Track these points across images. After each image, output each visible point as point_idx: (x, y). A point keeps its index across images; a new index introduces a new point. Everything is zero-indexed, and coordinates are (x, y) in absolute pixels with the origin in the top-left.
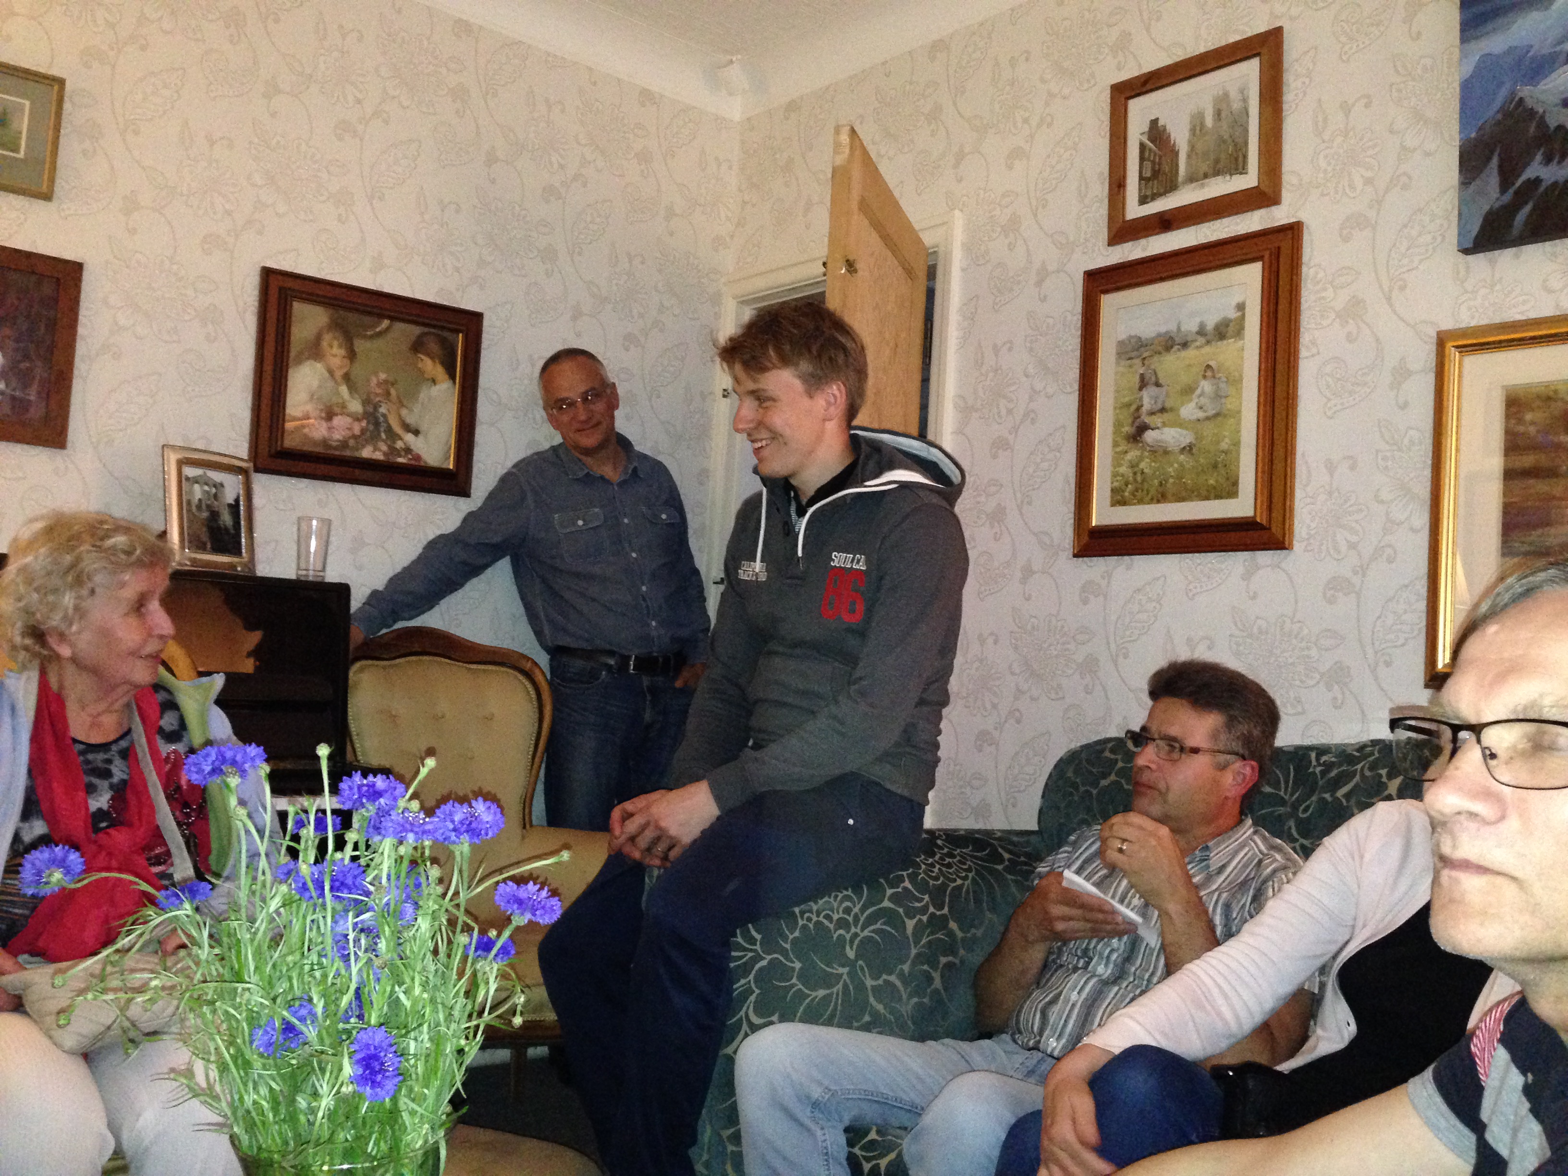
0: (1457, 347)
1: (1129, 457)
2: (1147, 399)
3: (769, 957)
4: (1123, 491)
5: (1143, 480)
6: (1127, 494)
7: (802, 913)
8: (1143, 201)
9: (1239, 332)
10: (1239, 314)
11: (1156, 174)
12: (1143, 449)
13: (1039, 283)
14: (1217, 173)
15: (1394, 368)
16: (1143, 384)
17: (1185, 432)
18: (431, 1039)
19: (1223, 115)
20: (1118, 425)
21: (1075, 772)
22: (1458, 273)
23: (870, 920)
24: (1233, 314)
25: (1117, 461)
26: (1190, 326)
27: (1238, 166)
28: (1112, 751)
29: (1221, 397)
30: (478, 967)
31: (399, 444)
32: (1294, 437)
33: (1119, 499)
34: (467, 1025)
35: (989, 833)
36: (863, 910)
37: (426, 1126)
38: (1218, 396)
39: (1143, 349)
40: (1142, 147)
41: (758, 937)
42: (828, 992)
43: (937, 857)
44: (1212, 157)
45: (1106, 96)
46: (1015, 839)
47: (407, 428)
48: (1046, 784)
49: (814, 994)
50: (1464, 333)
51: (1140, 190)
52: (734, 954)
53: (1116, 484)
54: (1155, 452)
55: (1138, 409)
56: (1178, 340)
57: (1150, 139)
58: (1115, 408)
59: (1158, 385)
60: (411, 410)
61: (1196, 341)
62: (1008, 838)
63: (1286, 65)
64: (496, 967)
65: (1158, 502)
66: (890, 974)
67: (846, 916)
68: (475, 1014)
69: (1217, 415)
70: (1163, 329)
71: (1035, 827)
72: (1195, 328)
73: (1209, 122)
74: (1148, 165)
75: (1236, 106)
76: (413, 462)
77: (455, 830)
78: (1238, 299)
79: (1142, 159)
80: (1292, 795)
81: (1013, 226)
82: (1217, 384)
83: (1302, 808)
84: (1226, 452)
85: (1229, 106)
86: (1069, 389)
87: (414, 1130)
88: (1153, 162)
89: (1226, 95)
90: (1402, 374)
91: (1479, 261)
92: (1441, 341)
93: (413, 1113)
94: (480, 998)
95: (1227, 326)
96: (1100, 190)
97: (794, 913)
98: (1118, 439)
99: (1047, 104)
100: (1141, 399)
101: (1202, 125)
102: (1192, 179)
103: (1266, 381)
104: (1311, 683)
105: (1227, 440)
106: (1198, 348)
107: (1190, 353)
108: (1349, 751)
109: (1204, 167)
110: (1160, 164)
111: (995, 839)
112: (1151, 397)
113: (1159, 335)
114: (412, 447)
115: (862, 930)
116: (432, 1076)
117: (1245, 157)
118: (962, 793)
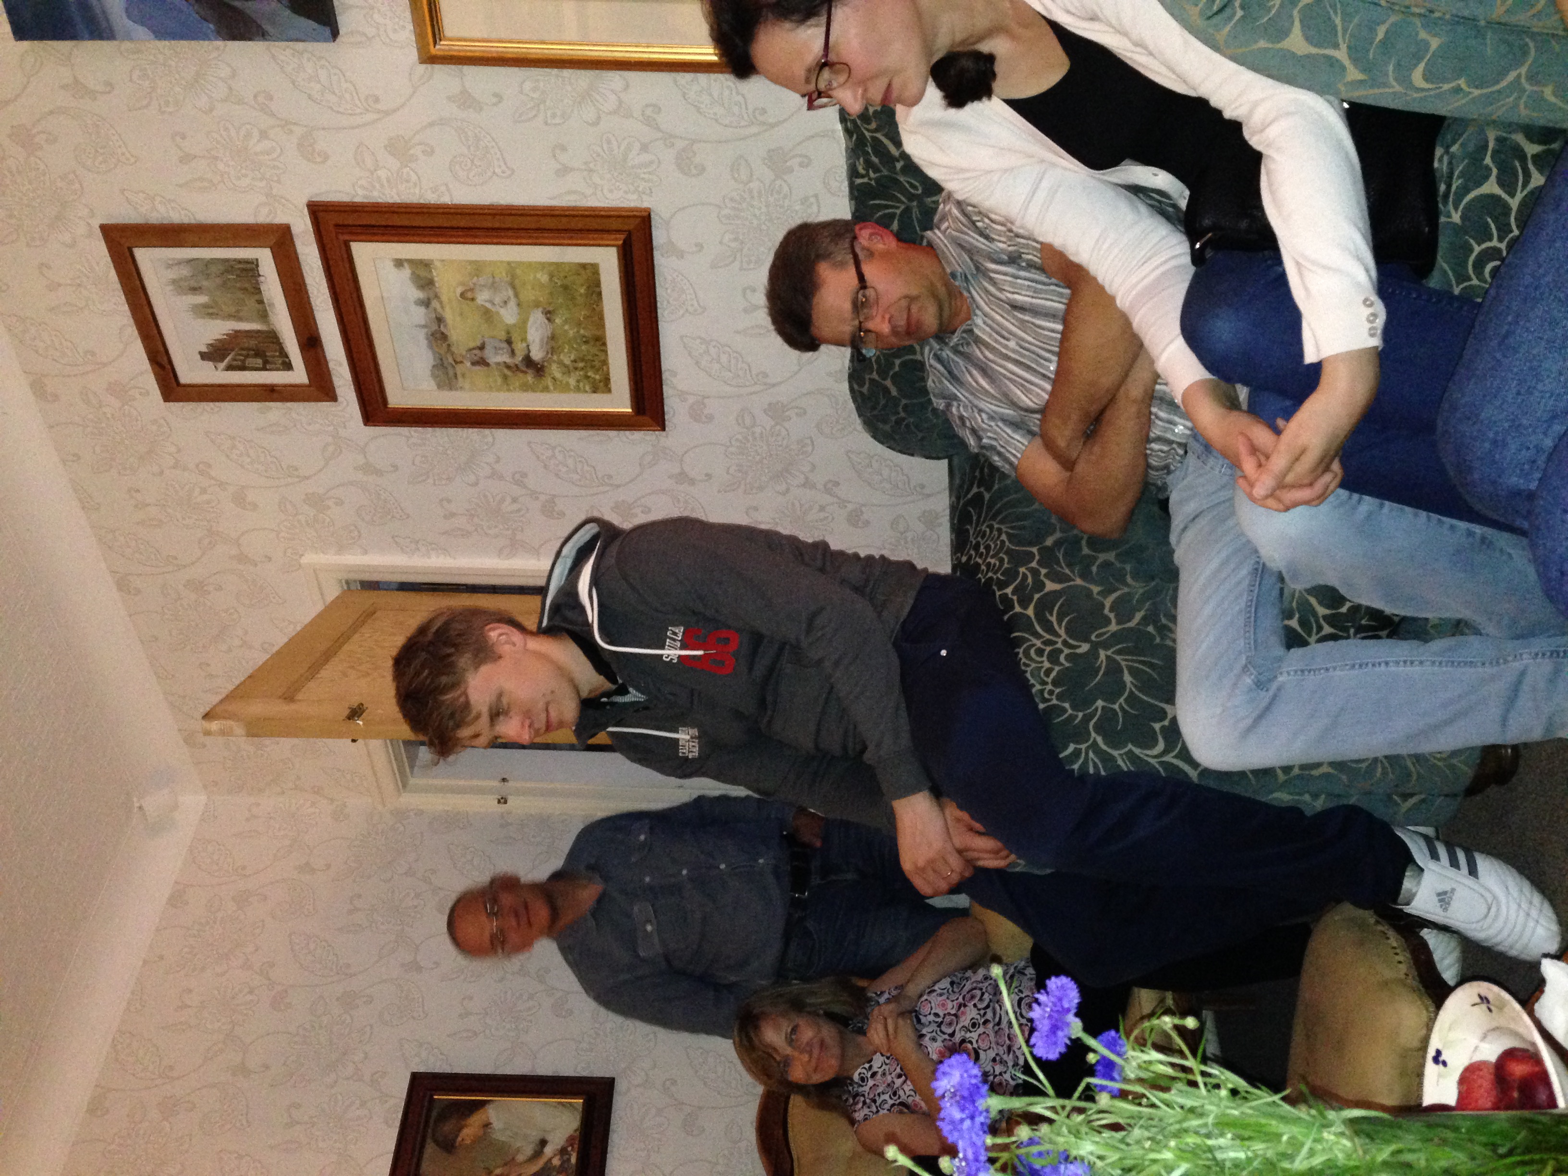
0: (435, 43)
1: (558, 375)
2: (498, 357)
3: (1093, 734)
4: (595, 380)
5: (582, 360)
6: (597, 377)
7: (1045, 700)
8: (288, 366)
9: (426, 265)
10: (406, 264)
11: (258, 353)
12: (550, 361)
13: (379, 473)
14: (258, 291)
15: (459, 107)
16: (482, 362)
17: (531, 319)
18: (1222, 1135)
19: (196, 285)
20: (525, 388)
21: (885, 422)
22: (360, 43)
23: (1049, 629)
24: (407, 272)
25: (565, 388)
26: (419, 315)
27: (250, 269)
28: (861, 385)
29: (494, 283)
30: (1132, 1076)
31: (556, 1162)
32: (534, 208)
33: (603, 385)
34: (1201, 1085)
35: (953, 508)
36: (1037, 636)
37: (1325, 1135)
38: (493, 286)
39: (446, 364)
40: (230, 368)
41: (1071, 747)
42: (1126, 672)
43: (980, 561)
44: (240, 295)
45: (175, 406)
46: (957, 481)
47: (538, 1153)
48: (901, 452)
49: (1129, 685)
50: (420, 36)
51: (278, 369)
52: (1091, 771)
53: (587, 388)
54: (552, 348)
55: (508, 367)
56: (435, 327)
57: (222, 360)
58: (509, 390)
59: (482, 348)
60: (518, 1150)
61: (435, 310)
62: (957, 489)
63: (139, 220)
64: (1131, 1053)
65: (604, 344)
66: (1103, 606)
67: (1046, 653)
68: (1190, 1077)
69: (514, 288)
70: (424, 343)
71: (945, 463)
72: (422, 310)
73: (202, 299)
74: (250, 362)
75: (185, 271)
76: (576, 1146)
77: (972, 1118)
78: (390, 265)
79: (243, 368)
80: (900, 201)
81: (316, 501)
82: (481, 286)
83: (912, 191)
84: (551, 276)
85: (185, 279)
86: (490, 439)
87: (1331, 1149)
88: (247, 356)
89: (174, 282)
90: (466, 100)
91: (344, 21)
92: (430, 59)
93: (1312, 1153)
94: (1170, 1071)
95: (418, 276)
96: (276, 411)
97: (1045, 709)
98: (540, 386)
99: (185, 469)
100: (498, 364)
101: (205, 306)
102: (264, 315)
103: (476, 237)
104: (786, 189)
105: (539, 276)
106: (442, 307)
107: (448, 315)
108: (851, 145)
109: (251, 303)
110: (249, 349)
111: (958, 503)
112: (496, 354)
113: (430, 346)
114: (559, 1147)
115: (1060, 636)
116: (1264, 1129)
117: (240, 261)
118: (913, 540)
